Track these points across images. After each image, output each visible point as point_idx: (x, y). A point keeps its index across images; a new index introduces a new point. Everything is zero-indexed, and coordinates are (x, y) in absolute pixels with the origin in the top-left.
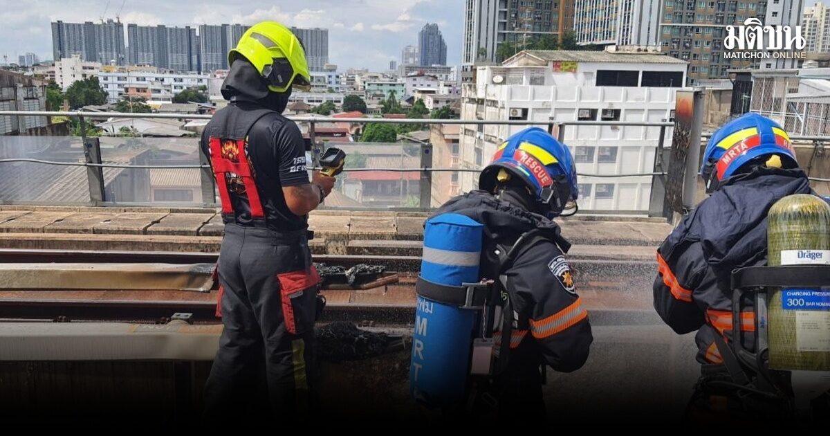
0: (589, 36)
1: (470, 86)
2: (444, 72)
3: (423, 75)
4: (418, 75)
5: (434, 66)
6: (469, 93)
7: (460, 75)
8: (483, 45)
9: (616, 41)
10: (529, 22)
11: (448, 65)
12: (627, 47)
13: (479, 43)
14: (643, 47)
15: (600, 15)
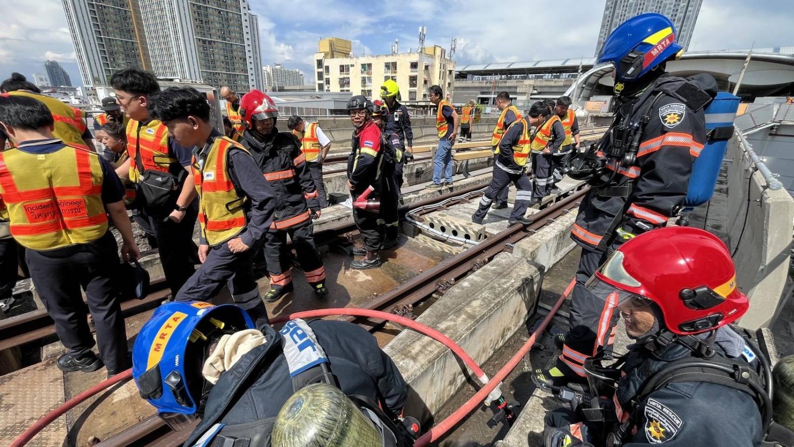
0: (163, 74)
1: (95, 98)
2: (72, 90)
3: (56, 92)
4: (52, 92)
5: (62, 86)
6: (94, 102)
7: (85, 92)
8: (96, 75)
9: (179, 77)
10: (124, 64)
11: (73, 86)
12: (186, 80)
13: (93, 74)
14: (194, 81)
15: (166, 63)
